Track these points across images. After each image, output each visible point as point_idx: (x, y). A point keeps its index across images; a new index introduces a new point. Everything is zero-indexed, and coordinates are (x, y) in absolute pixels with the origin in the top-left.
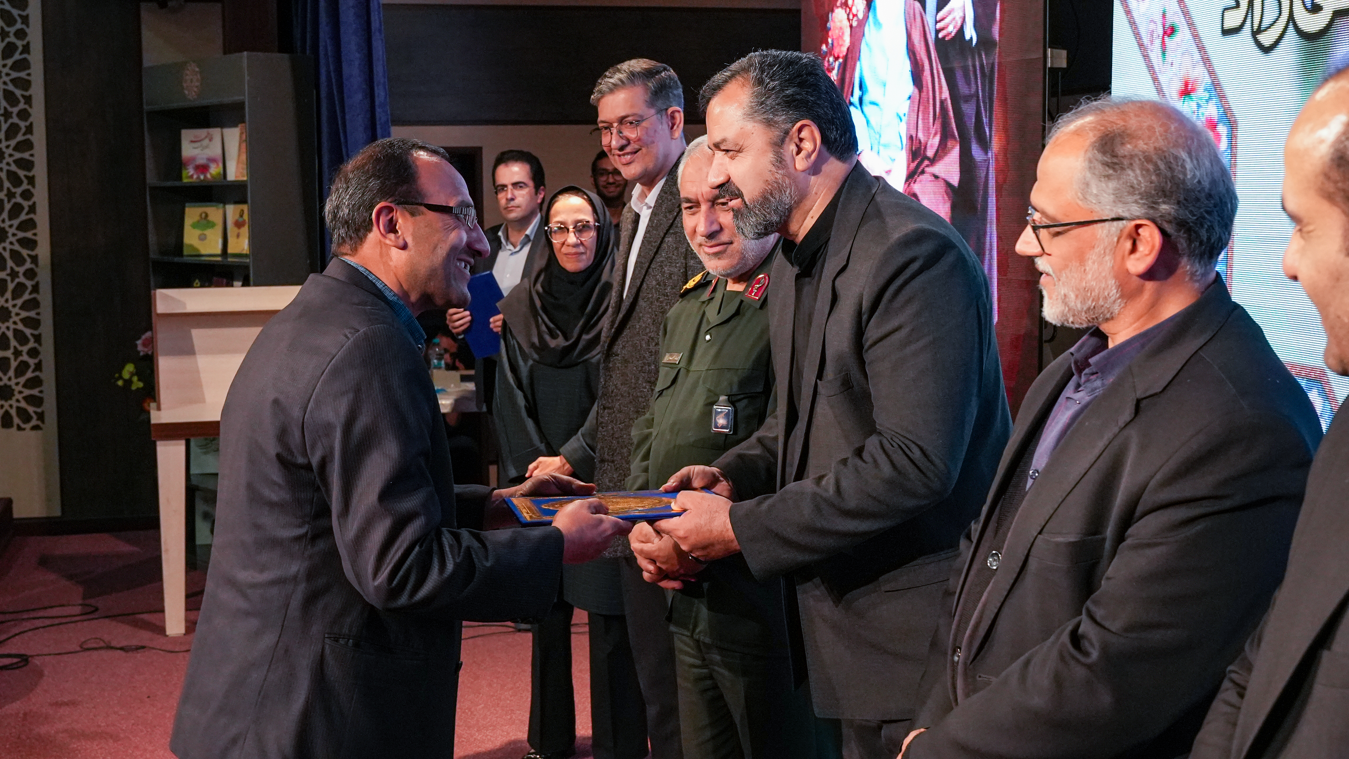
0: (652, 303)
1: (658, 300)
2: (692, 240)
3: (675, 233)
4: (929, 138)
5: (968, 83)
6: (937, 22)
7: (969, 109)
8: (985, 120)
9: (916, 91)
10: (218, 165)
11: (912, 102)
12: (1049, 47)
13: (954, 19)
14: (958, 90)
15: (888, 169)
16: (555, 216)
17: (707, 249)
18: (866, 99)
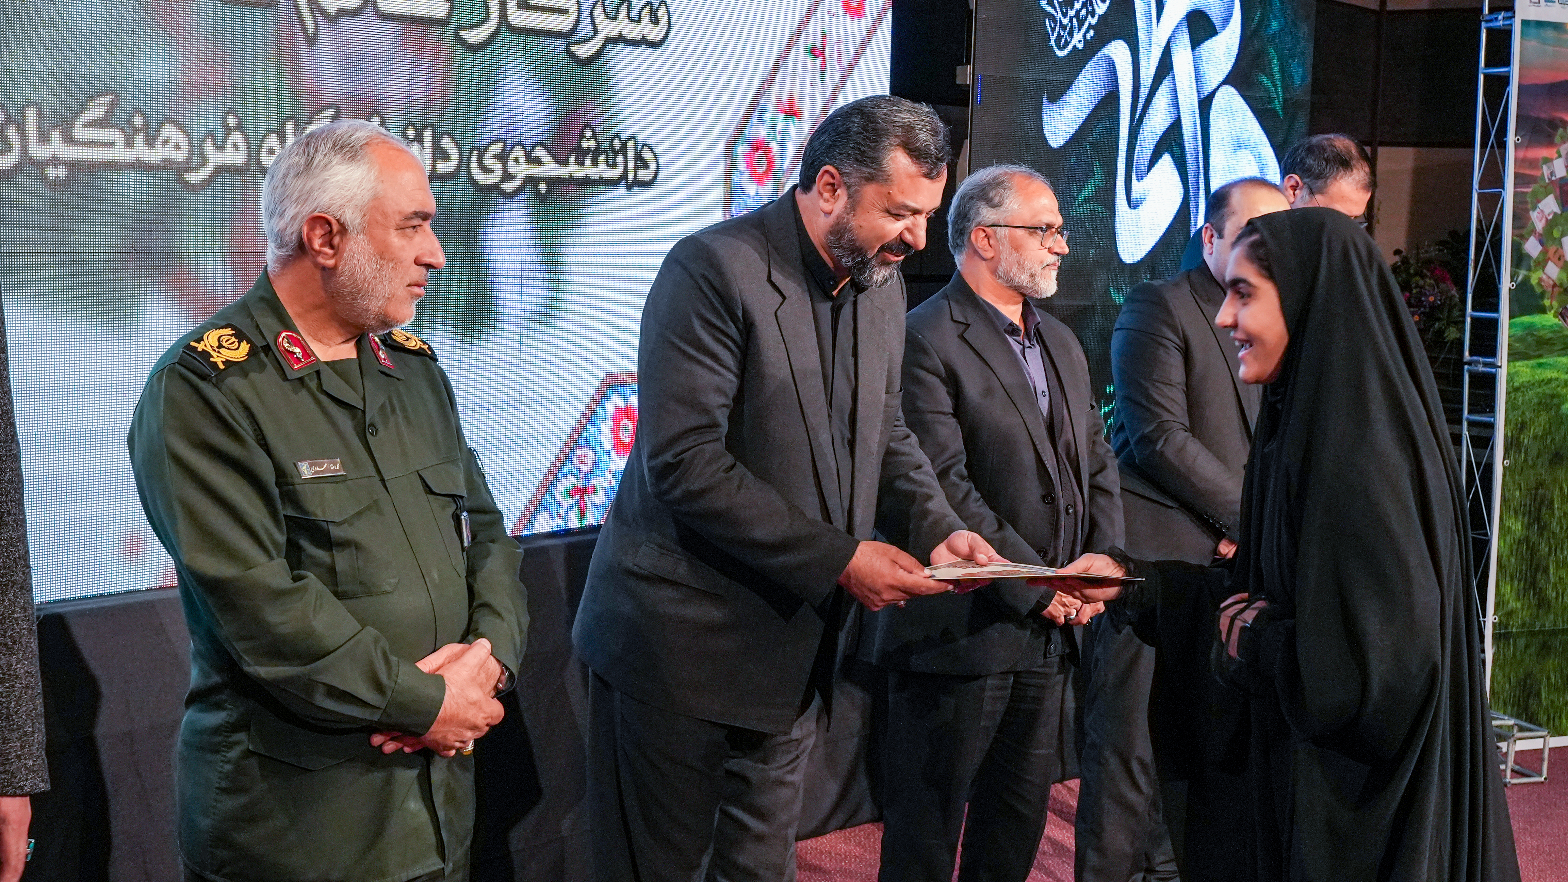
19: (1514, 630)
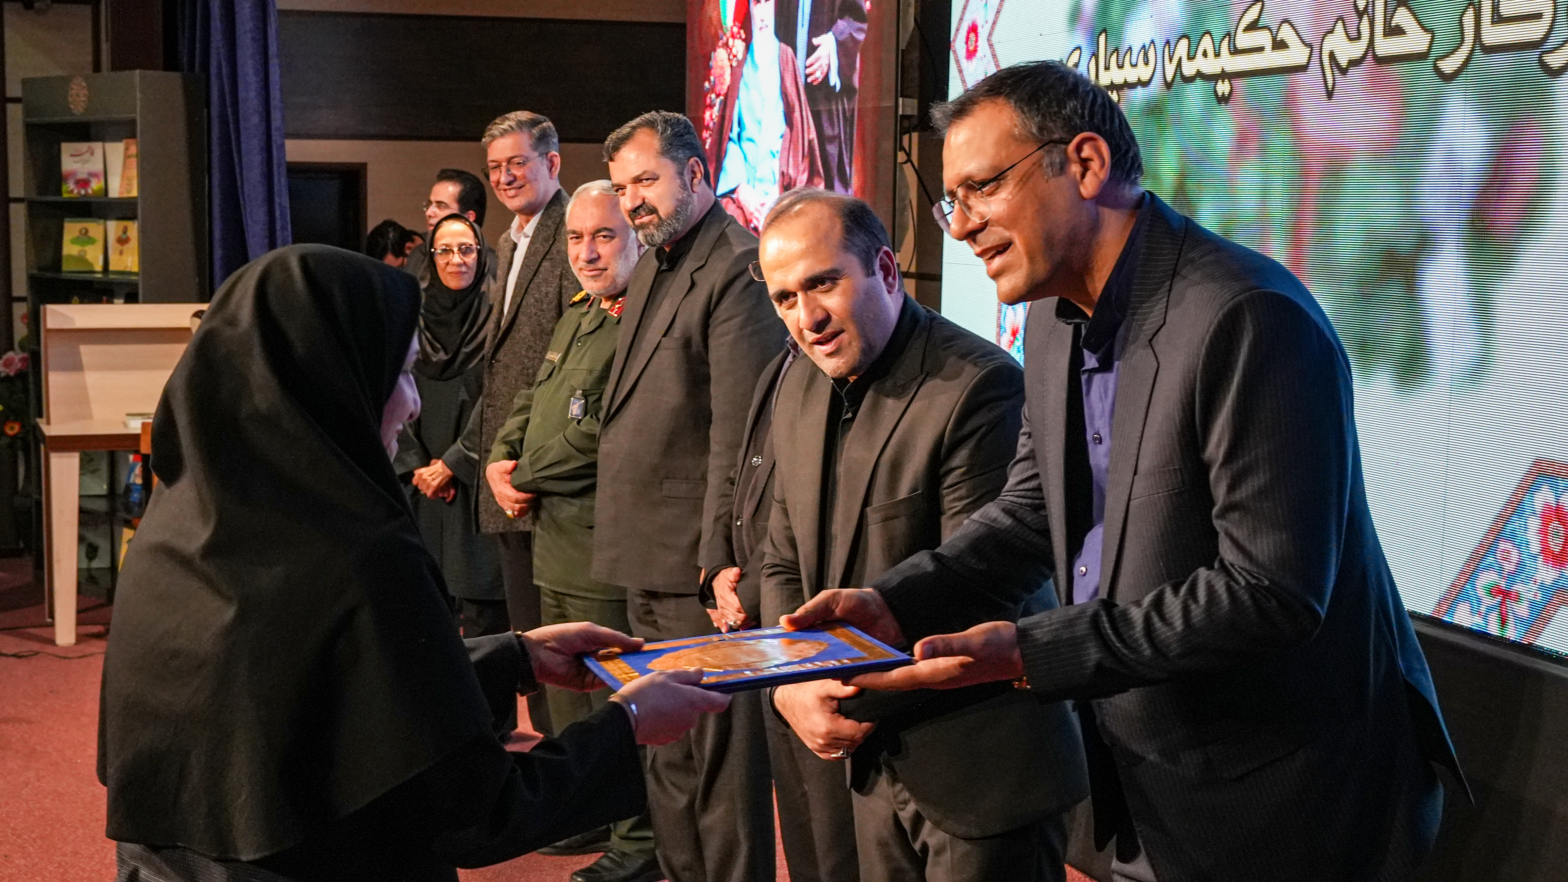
0: (530, 317)
1: (536, 314)
2: (574, 265)
3: (551, 259)
4: (798, 173)
5: (832, 125)
6: (806, 67)
7: (832, 149)
8: (846, 160)
9: (788, 130)
10: (99, 179)
11: (784, 141)
12: (901, 96)
13: (821, 66)
14: (824, 132)
15: (762, 202)
16: (440, 239)
17: (586, 273)
18: (744, 135)
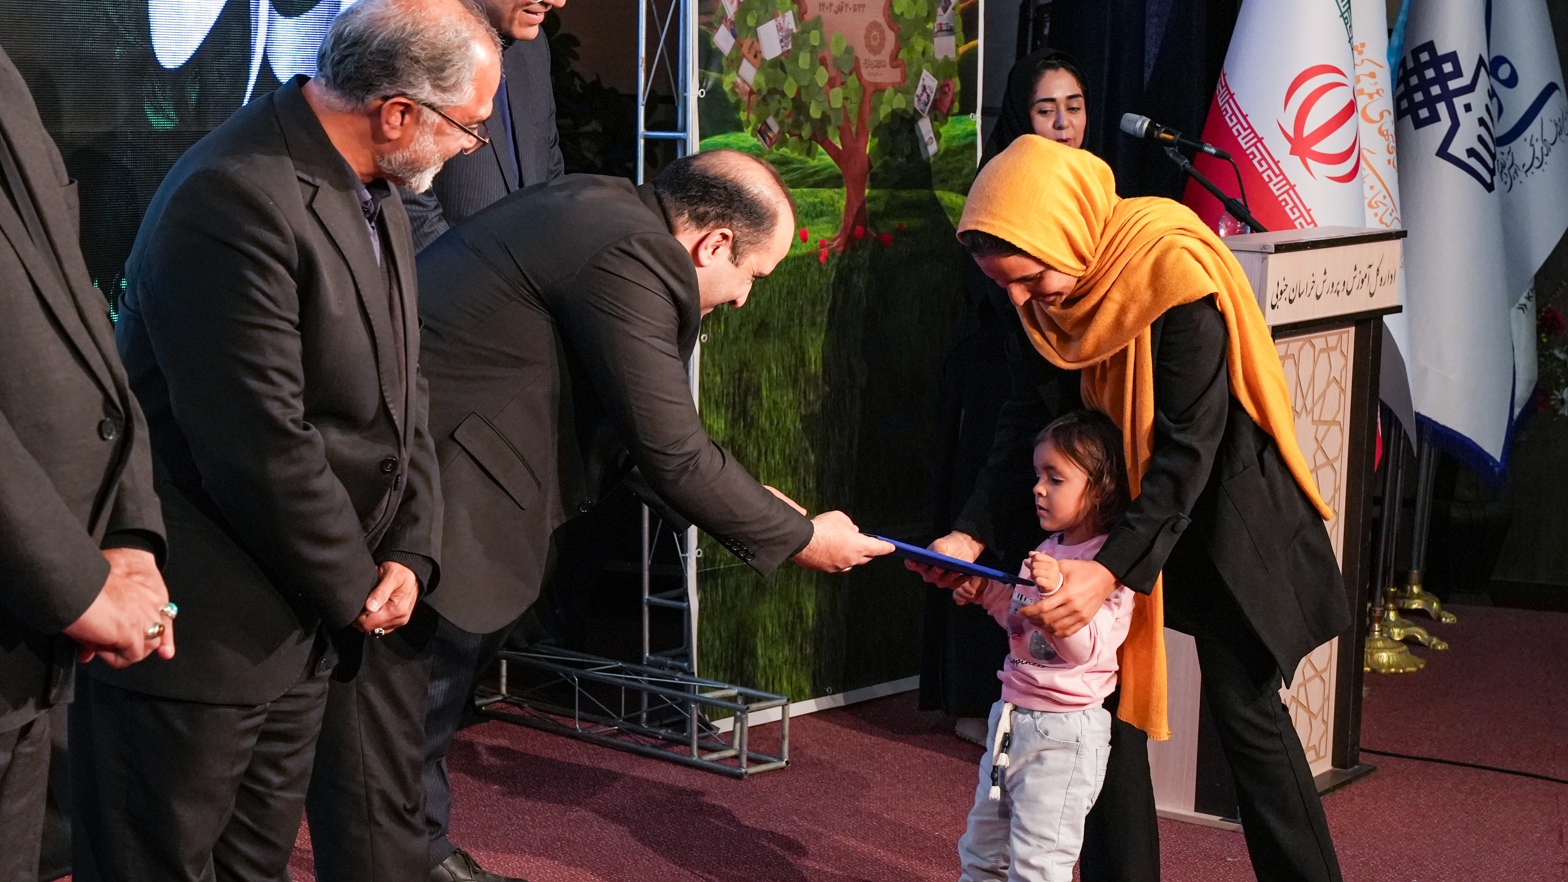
19: (722, 567)
